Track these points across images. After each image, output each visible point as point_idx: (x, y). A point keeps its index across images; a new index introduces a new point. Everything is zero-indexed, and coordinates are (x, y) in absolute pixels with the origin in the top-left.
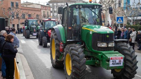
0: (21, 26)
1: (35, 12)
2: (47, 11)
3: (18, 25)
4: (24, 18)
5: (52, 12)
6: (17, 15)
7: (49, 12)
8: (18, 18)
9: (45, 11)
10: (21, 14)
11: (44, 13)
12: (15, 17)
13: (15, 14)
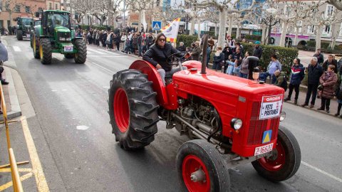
0: (14, 24)
1: (36, 3)
2: (55, 3)
3: (9, 22)
4: (18, 11)
5: (62, 5)
6: (7, 6)
7: (59, 4)
8: (8, 11)
9: (52, 2)
10: (14, 6)
11: (51, 5)
12: (4, 9)
13: (4, 5)
